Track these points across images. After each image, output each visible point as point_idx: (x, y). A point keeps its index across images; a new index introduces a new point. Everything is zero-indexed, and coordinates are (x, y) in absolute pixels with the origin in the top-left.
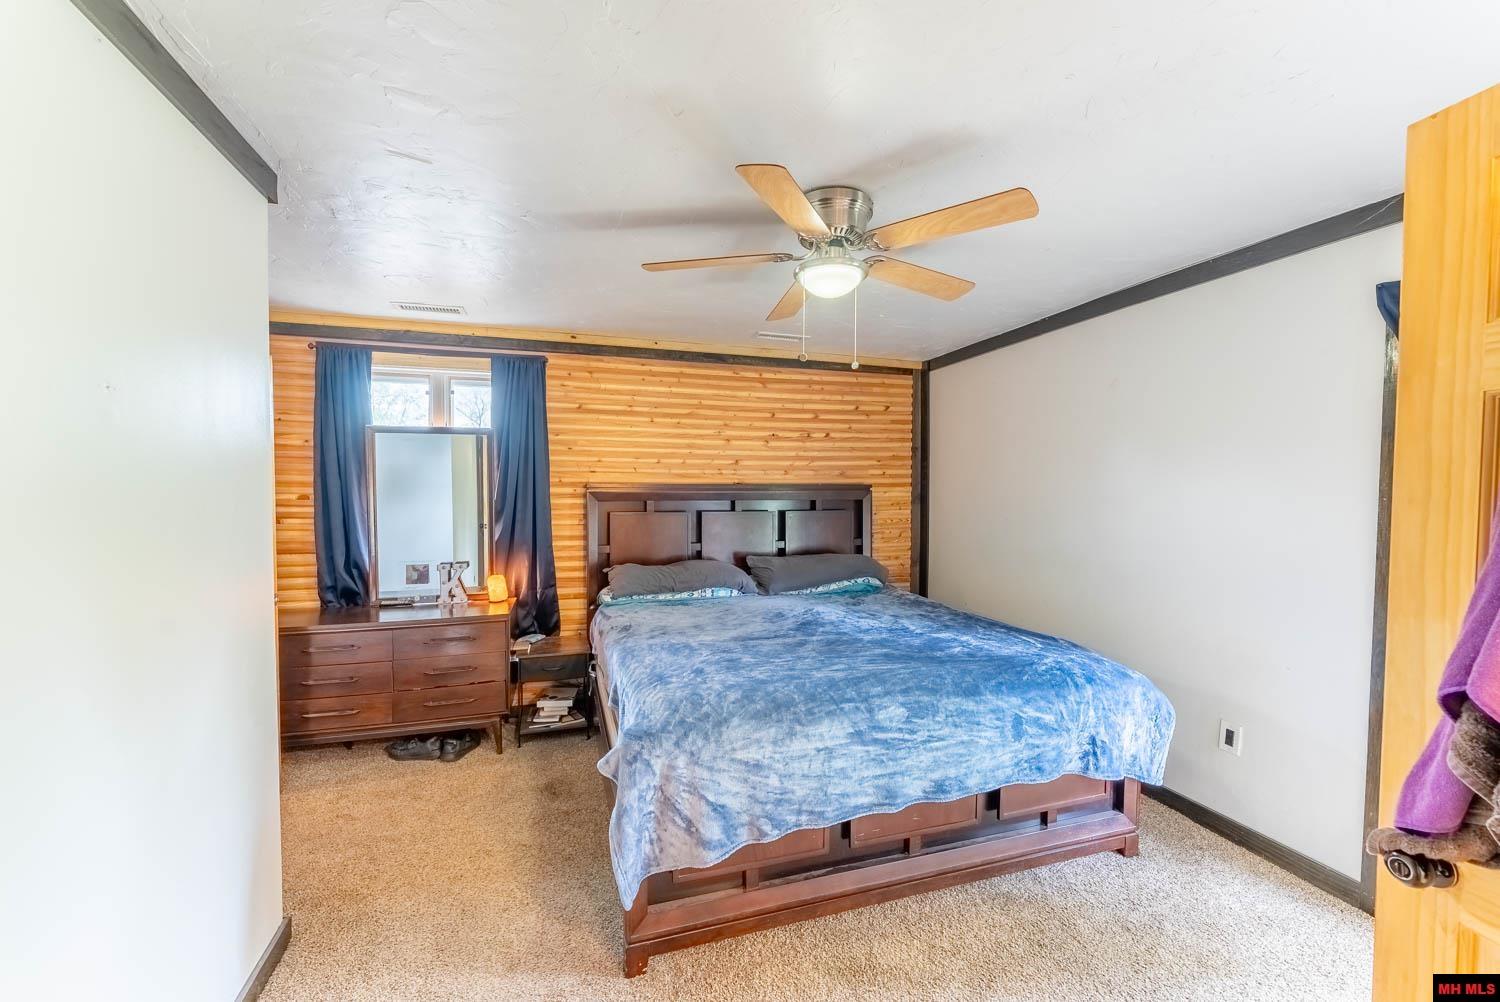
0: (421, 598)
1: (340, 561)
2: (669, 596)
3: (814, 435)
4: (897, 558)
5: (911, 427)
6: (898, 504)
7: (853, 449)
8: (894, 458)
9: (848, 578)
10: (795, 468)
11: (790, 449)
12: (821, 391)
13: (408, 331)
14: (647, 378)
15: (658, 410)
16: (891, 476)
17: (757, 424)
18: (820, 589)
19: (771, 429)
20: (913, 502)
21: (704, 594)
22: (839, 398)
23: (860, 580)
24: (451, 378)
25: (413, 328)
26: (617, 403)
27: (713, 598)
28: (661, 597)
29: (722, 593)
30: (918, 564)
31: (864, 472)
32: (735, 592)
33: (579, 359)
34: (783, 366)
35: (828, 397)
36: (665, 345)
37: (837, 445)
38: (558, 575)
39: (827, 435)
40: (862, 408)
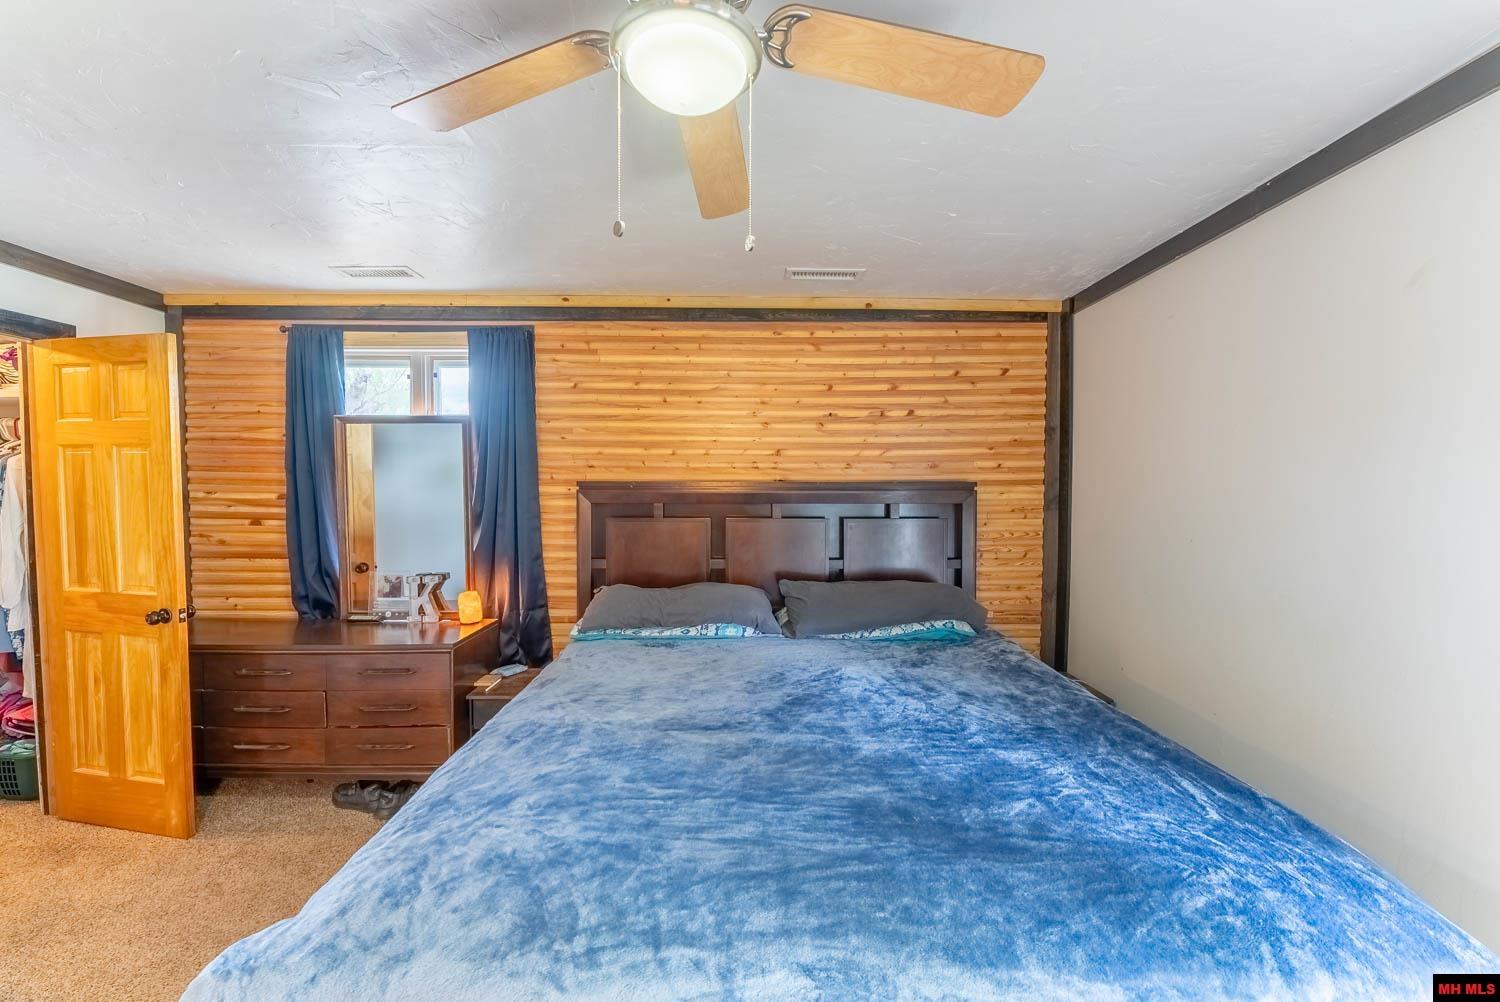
0: (393, 613)
1: (311, 569)
2: (655, 633)
3: (888, 414)
4: (1019, 588)
5: (1043, 397)
6: (1022, 510)
7: (950, 432)
8: (1015, 443)
9: (921, 620)
10: (859, 459)
11: (857, 433)
12: (902, 352)
13: (383, 306)
14: (659, 346)
15: (671, 387)
16: (1011, 470)
17: (805, 400)
18: (876, 634)
19: (828, 406)
20: (1046, 508)
21: (704, 632)
22: (929, 360)
23: (939, 624)
24: (433, 359)
25: (387, 302)
26: (619, 378)
27: (716, 637)
28: (645, 633)
29: (731, 631)
30: (1055, 597)
31: (963, 465)
32: (750, 631)
33: (573, 327)
34: (844, 320)
35: (910, 360)
36: (678, 302)
37: (926, 426)
38: (550, 593)
39: (911, 413)
40: (964, 373)
